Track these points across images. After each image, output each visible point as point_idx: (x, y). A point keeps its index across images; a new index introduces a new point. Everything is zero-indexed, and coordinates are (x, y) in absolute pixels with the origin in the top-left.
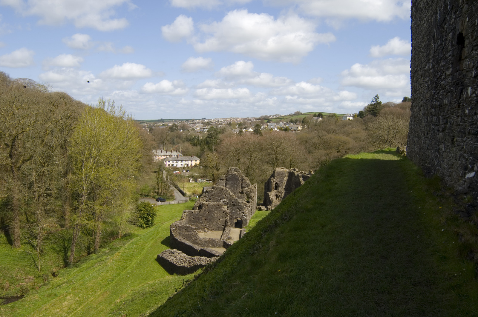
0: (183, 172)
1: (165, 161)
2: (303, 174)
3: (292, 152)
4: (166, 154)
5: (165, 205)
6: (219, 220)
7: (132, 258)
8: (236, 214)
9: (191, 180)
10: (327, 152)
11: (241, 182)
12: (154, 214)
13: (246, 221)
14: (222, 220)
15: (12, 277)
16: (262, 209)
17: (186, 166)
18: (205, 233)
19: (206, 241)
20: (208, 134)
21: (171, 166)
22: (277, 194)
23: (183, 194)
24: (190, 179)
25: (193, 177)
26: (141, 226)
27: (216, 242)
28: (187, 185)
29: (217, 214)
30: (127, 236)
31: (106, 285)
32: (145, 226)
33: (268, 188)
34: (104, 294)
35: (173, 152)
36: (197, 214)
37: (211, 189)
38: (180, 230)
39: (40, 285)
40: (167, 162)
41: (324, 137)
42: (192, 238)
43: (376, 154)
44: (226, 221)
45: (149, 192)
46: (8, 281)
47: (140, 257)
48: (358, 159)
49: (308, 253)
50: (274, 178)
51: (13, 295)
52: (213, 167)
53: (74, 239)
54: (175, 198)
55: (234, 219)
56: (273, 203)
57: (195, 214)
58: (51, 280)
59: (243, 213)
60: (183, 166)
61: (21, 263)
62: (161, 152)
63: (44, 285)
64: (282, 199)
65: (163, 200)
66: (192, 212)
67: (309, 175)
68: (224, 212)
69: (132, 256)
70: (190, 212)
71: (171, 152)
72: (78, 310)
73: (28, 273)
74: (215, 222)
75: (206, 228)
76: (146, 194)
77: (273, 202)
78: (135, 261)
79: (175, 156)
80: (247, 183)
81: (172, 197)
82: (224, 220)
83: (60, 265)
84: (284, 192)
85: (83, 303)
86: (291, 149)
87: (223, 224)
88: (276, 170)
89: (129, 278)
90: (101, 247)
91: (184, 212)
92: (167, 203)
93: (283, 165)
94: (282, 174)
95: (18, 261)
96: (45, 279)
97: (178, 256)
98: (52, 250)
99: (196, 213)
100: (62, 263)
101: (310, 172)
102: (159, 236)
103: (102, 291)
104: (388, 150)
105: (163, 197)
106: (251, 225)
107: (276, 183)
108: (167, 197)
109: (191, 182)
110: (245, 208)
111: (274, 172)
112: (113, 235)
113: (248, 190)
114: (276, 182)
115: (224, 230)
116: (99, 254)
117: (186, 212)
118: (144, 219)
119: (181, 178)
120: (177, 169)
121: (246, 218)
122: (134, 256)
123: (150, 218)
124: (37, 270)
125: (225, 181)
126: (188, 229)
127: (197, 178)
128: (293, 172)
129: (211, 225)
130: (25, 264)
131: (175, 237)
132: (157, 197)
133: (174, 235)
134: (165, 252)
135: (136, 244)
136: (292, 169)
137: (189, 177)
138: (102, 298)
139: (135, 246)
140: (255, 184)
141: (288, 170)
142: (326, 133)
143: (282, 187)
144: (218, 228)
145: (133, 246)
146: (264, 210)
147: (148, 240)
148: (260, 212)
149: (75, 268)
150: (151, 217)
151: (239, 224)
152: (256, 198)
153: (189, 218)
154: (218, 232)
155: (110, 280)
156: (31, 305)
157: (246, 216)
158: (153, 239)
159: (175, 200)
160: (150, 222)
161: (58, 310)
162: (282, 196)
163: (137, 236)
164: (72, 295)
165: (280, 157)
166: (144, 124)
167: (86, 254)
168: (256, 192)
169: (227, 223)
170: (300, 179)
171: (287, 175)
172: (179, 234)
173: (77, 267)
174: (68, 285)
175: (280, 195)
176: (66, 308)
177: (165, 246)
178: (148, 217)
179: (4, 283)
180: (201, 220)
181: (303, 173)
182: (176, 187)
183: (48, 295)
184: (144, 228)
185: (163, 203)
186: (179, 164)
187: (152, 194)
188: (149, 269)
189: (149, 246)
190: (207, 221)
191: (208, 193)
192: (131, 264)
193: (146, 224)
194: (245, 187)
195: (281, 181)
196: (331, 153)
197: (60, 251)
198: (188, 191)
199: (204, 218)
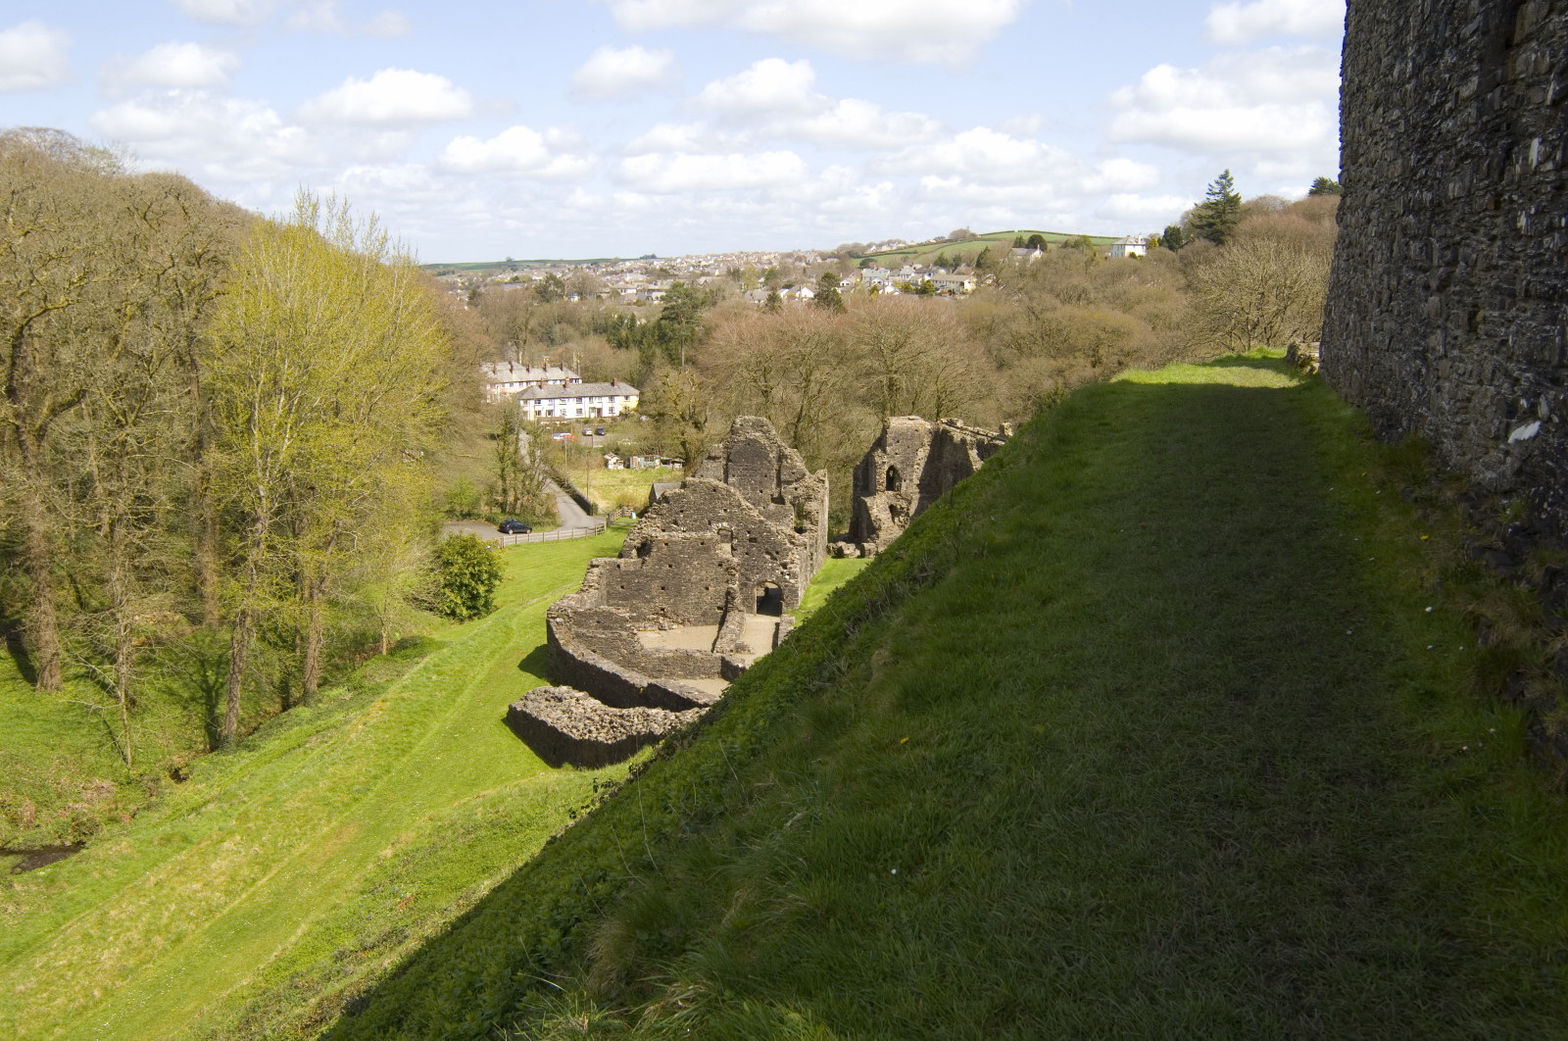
0: (584, 434)
1: (526, 401)
2: (979, 437)
3: (943, 364)
4: (526, 376)
5: (529, 544)
6: (707, 589)
7: (425, 716)
8: (760, 570)
9: (613, 460)
10: (1061, 363)
11: (776, 466)
12: (493, 576)
13: (794, 592)
14: (717, 590)
15: (43, 786)
16: (846, 552)
17: (593, 415)
18: (662, 632)
19: (665, 659)
20: (666, 309)
21: (543, 415)
22: (894, 502)
23: (588, 508)
24: (607, 457)
25: (616, 452)
26: (453, 614)
27: (696, 660)
28: (598, 477)
29: (698, 571)
30: (408, 648)
31: (346, 805)
32: (465, 612)
33: (864, 483)
34: (341, 833)
35: (548, 369)
36: (635, 572)
37: (677, 491)
38: (579, 624)
39: (132, 807)
40: (532, 402)
41: (1049, 315)
42: (618, 649)
43: (1218, 369)
44: (728, 593)
45: (476, 502)
46: (32, 797)
47: (451, 715)
48: (1159, 386)
49: (997, 684)
50: (884, 451)
51: (48, 842)
52: (683, 417)
53: (237, 660)
54: (559, 521)
55: (754, 586)
56: (881, 534)
57: (627, 573)
58: (168, 791)
59: (784, 566)
60: (586, 414)
61: (68, 741)
62: (511, 370)
63: (148, 808)
64: (912, 518)
65: (521, 529)
66: (619, 566)
67: (997, 442)
68: (720, 565)
69: (428, 710)
70: (610, 564)
71: (545, 369)
72: (259, 883)
73: (92, 772)
74: (692, 598)
75: (664, 616)
76: (466, 510)
77: (880, 528)
78: (435, 726)
79: (558, 383)
80: (795, 466)
81: (550, 518)
82: (723, 588)
83: (196, 743)
84: (918, 496)
85: (274, 861)
86: (938, 353)
87: (719, 604)
88: (892, 425)
89: (419, 779)
90: (324, 683)
91: (593, 566)
92: (534, 536)
93: (914, 408)
94: (909, 438)
95: (58, 735)
96: (150, 788)
97: (577, 708)
98: (166, 696)
99: (632, 569)
100: (200, 738)
101: (1002, 429)
102: (511, 644)
103: (334, 824)
104: (1259, 356)
105: (521, 519)
106: (809, 605)
107: (892, 468)
108: (536, 519)
109: (610, 467)
110: (790, 550)
111: (884, 431)
112: (363, 645)
113: (800, 492)
114: (892, 462)
115: (722, 623)
116: (320, 705)
117: (597, 566)
118: (460, 590)
119: (576, 454)
120: (565, 426)
121: (792, 581)
122: (432, 712)
123: (482, 589)
124: (120, 761)
125: (724, 462)
126: (605, 621)
127: (631, 455)
128: (945, 432)
129: (681, 606)
130: (82, 742)
131: (564, 648)
132: (502, 518)
133: (561, 642)
134: (533, 697)
135: (439, 674)
136: (944, 420)
137: (604, 452)
138: (335, 844)
139: (434, 677)
140: (821, 472)
141: (928, 426)
142: (1057, 303)
143: (911, 480)
144: (704, 614)
145: (430, 678)
146: (851, 554)
147: (476, 658)
148: (840, 561)
149: (245, 753)
150: (482, 583)
151: (771, 603)
152: (826, 516)
153: (608, 584)
154: (704, 627)
155: (357, 787)
156: (109, 873)
157: (794, 576)
158: (493, 653)
159: (559, 526)
160: (482, 601)
161: (197, 886)
162: (912, 511)
163: (441, 645)
164: (238, 838)
165: (903, 382)
166: (449, 278)
167: (278, 707)
168: (827, 499)
169: (734, 598)
170: (970, 452)
171: (927, 440)
172: (578, 636)
173: (251, 748)
174: (226, 806)
175: (904, 505)
176: (223, 878)
177: (533, 677)
178: (473, 584)
179: (20, 806)
180: (649, 592)
181: (978, 433)
182: (562, 483)
183: (162, 839)
184: (462, 621)
185: (521, 538)
186: (570, 410)
187: (484, 509)
188: (482, 749)
189: (479, 677)
190: (668, 594)
191: (668, 502)
192: (422, 735)
193: (468, 608)
194: (789, 483)
195: (908, 462)
196: (1072, 366)
197: (193, 699)
198: (604, 498)
199: (655, 585)
